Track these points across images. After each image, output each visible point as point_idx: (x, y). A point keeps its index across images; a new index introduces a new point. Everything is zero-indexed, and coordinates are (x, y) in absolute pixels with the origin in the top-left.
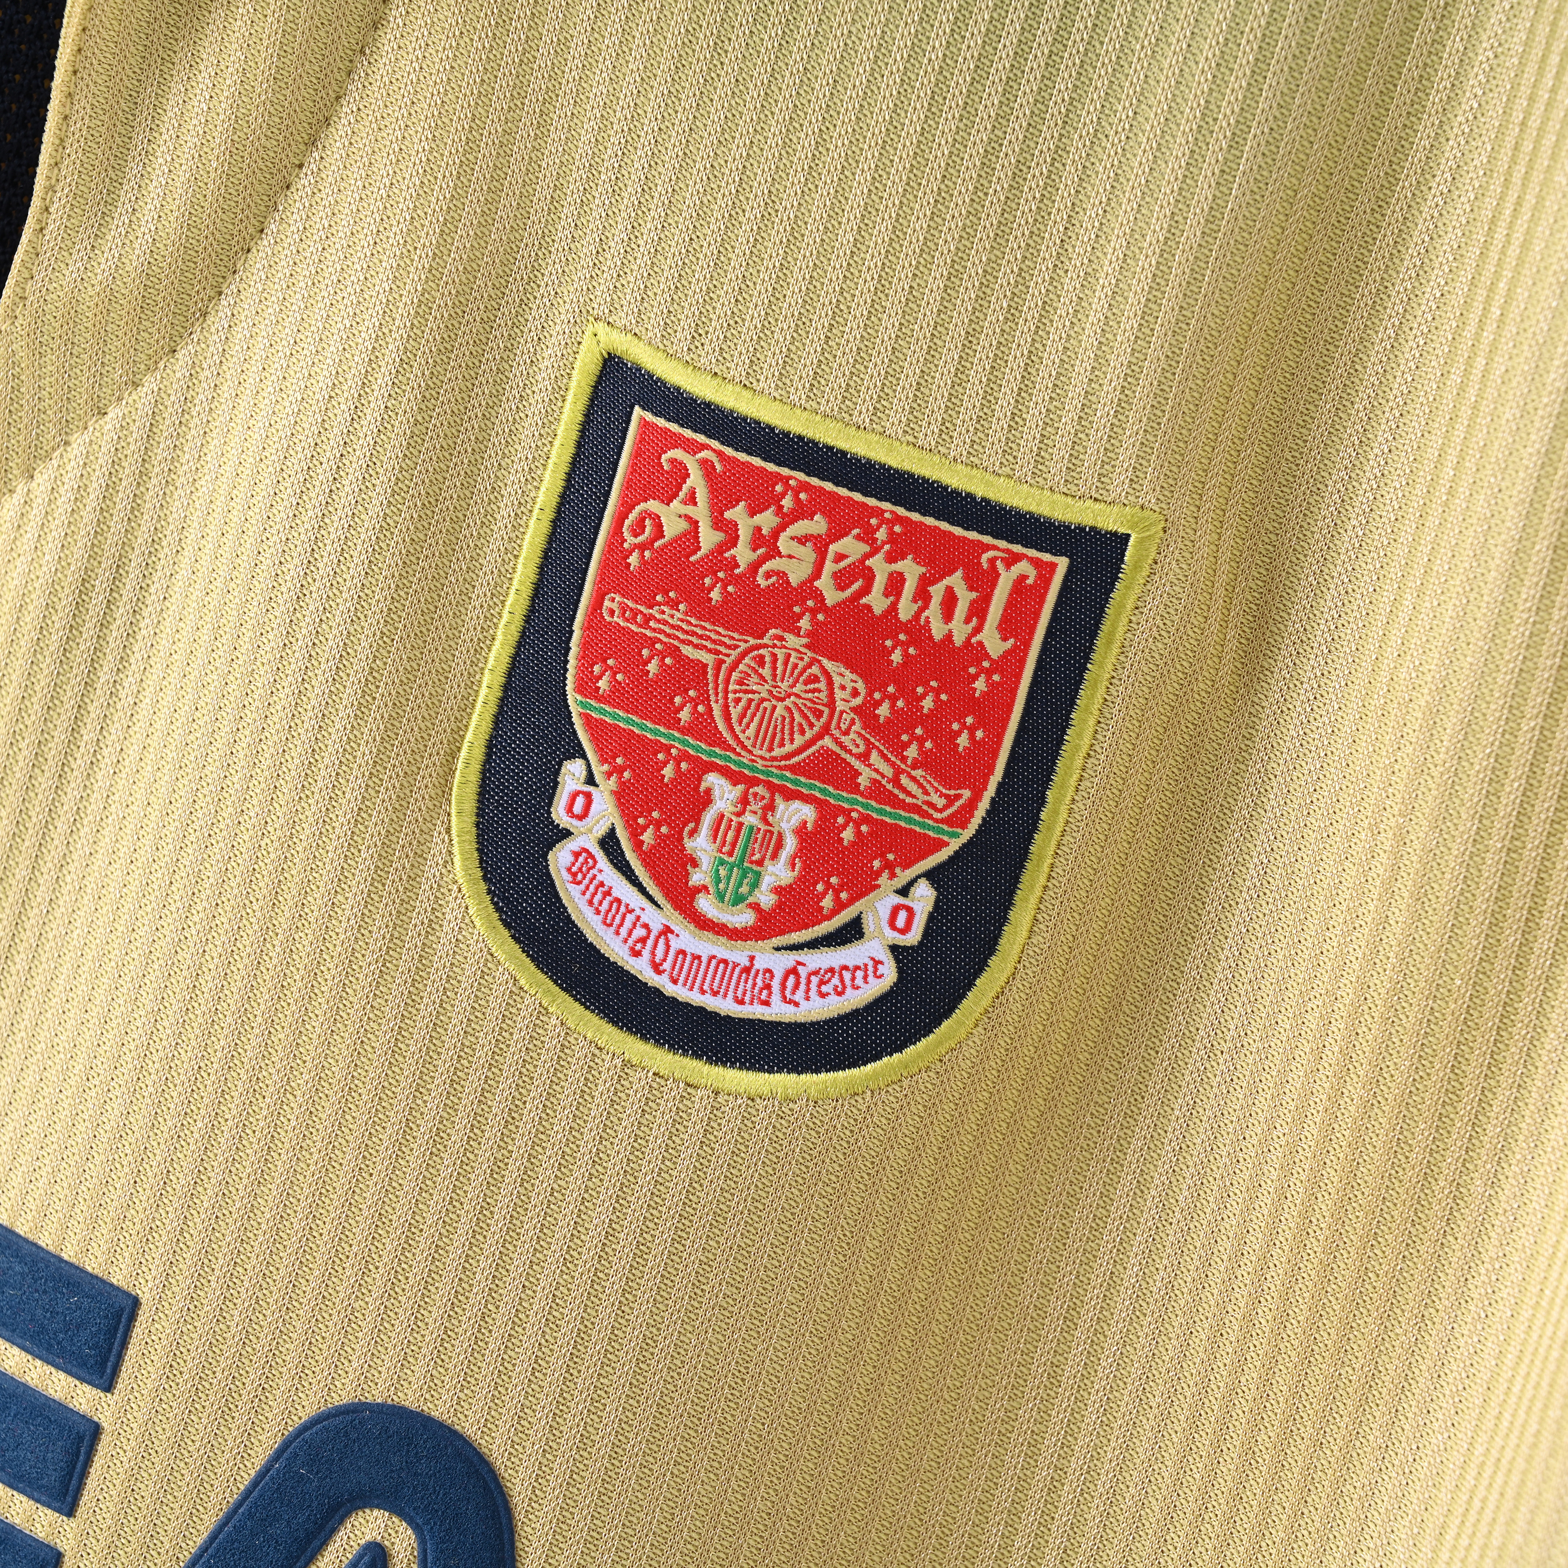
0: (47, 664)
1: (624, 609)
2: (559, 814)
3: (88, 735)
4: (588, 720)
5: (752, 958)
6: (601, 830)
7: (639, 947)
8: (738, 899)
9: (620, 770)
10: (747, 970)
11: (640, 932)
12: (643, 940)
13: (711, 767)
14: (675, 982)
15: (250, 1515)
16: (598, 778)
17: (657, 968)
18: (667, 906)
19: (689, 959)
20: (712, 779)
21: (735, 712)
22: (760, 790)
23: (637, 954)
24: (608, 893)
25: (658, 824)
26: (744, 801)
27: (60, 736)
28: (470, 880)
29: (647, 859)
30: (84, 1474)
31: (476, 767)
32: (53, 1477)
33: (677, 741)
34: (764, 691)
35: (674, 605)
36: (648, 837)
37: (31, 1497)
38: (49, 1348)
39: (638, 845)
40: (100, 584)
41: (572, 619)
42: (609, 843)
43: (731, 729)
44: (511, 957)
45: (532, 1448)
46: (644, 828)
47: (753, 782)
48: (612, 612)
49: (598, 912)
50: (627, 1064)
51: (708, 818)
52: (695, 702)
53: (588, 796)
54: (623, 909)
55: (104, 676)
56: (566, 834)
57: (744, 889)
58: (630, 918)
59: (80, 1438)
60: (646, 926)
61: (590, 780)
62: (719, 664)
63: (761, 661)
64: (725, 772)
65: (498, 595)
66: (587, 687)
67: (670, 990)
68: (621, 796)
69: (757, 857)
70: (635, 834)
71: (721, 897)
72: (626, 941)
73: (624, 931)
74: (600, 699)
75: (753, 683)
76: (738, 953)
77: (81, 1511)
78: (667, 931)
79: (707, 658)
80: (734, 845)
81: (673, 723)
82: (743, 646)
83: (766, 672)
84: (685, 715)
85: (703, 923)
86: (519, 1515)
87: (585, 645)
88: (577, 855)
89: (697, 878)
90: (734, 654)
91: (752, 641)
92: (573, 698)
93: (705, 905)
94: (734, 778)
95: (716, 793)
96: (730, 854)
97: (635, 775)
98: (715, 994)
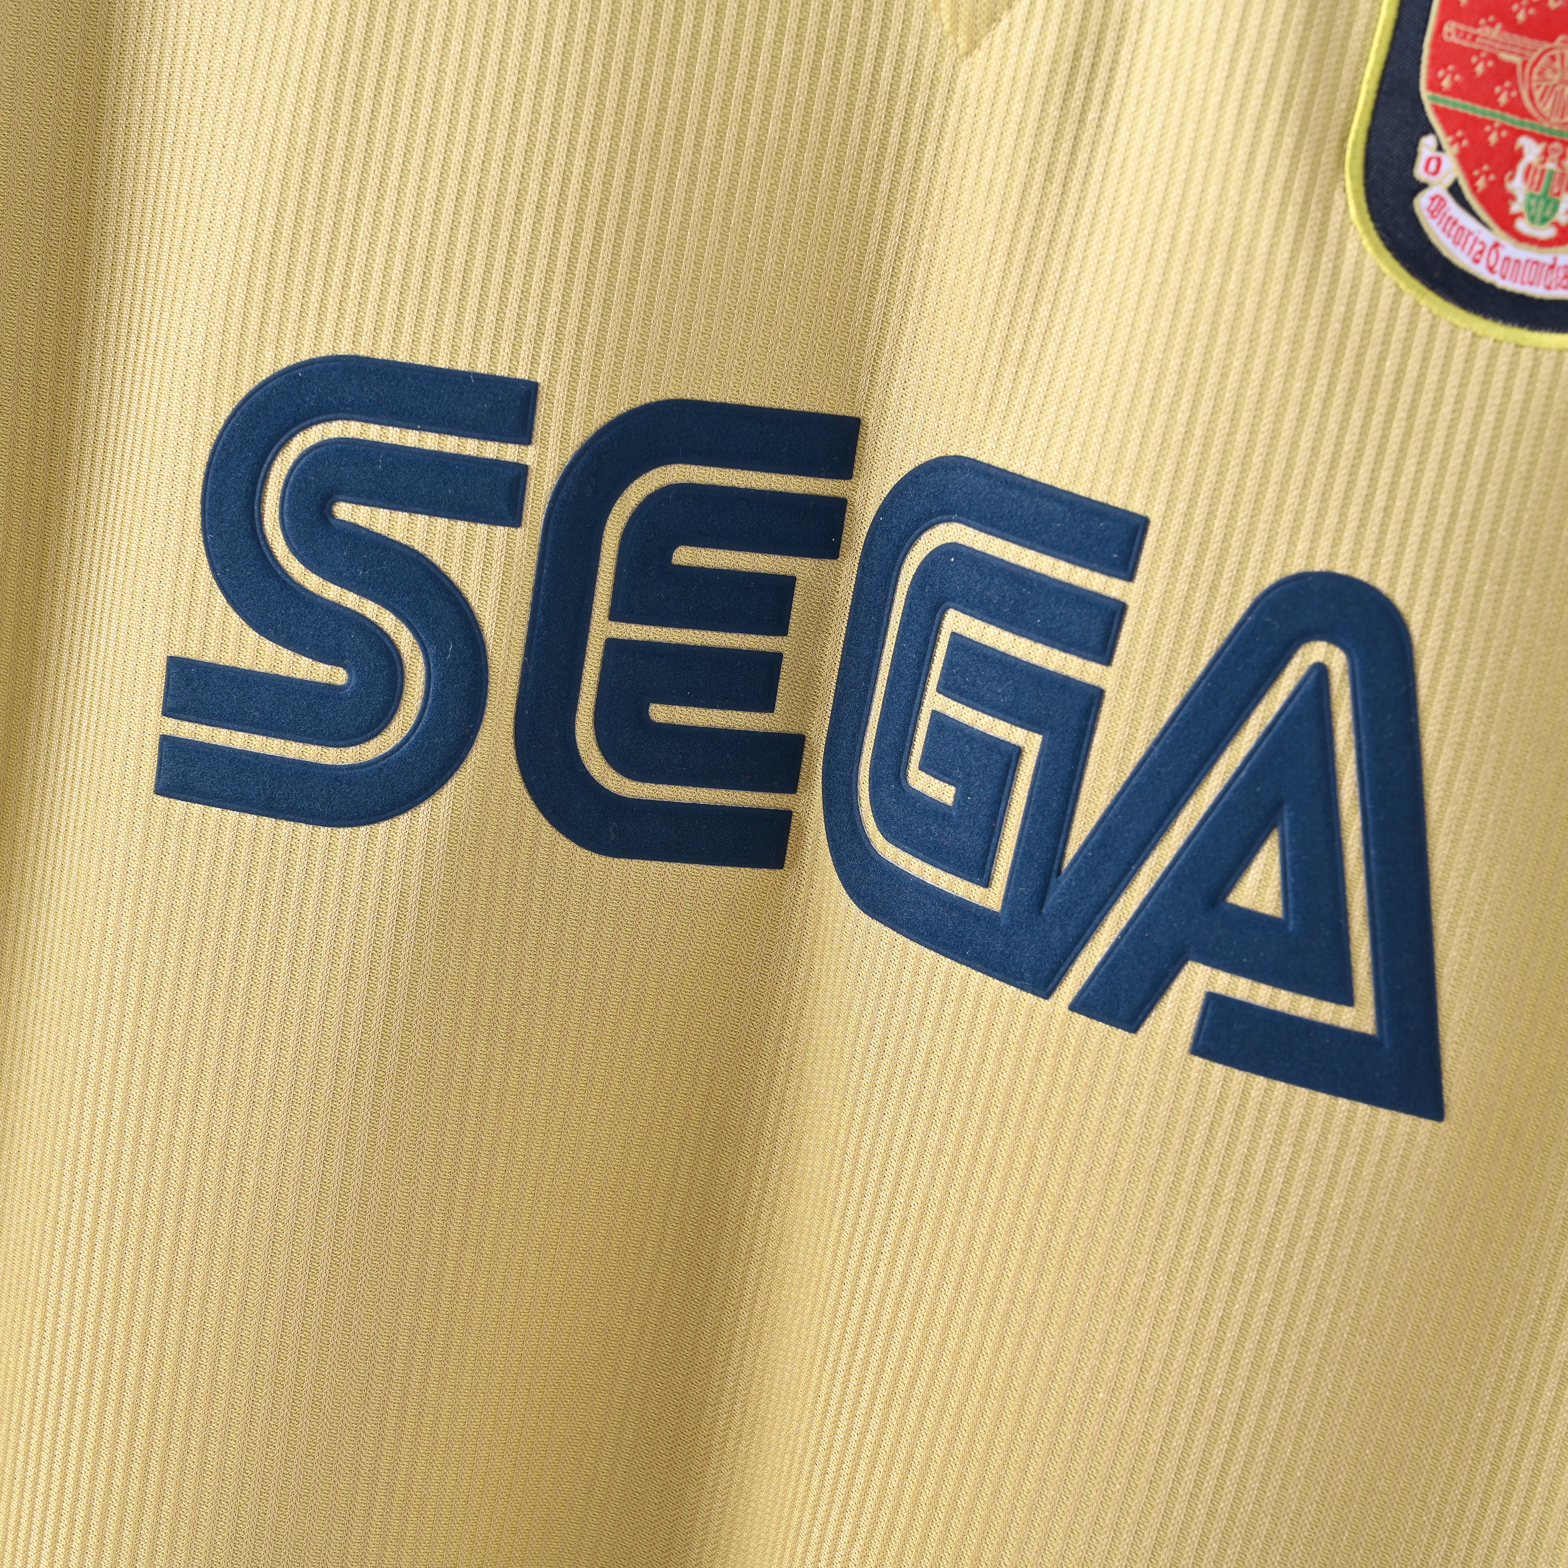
0: (1053, 111)
1: (1458, 31)
2: (1420, 173)
3: (1082, 156)
4: (1438, 110)
5: (1555, 259)
6: (1448, 181)
7: (1478, 257)
8: (1544, 220)
9: (1459, 140)
10: (1552, 267)
11: (1478, 247)
12: (1481, 252)
13: (1521, 133)
14: (1504, 277)
15: (1234, 651)
16: (1445, 145)
17: (1491, 269)
18: (1496, 229)
19: (1512, 263)
20: (1524, 142)
21: (1537, 94)
22: (1556, 145)
23: (1477, 261)
24: (1455, 223)
25: (1487, 174)
26: (1546, 154)
27: (1063, 157)
28: (1362, 223)
29: (1482, 198)
30: (1116, 637)
31: (1361, 146)
32: (1095, 640)
33: (1499, 118)
34: (1556, 78)
35: (1492, 25)
36: (1481, 183)
37: (1079, 656)
38: (1087, 558)
39: (1474, 189)
40: (1087, 53)
41: (1422, 41)
42: (1455, 190)
43: (1534, 105)
44: (1393, 270)
45: (1423, 592)
46: (1477, 178)
47: (1550, 140)
48: (1449, 34)
49: (1449, 236)
50: (1474, 335)
51: (1521, 167)
52: (1510, 90)
53: (1439, 161)
54: (1466, 233)
55: (1092, 116)
56: (1423, 186)
57: (1548, 213)
58: (1471, 239)
59: (1113, 613)
60: (1482, 243)
61: (1440, 148)
62: (1524, 63)
63: (1553, 58)
64: (1532, 135)
65: (1370, 30)
66: (1435, 86)
67: (1502, 284)
68: (1463, 158)
69: (1556, 190)
70: (1472, 181)
71: (1532, 219)
72: (1469, 253)
73: (1468, 247)
74: (1446, 93)
75: (1549, 74)
76: (1545, 256)
77: (1117, 660)
78: (1496, 245)
79: (1516, 60)
80: (1540, 183)
81: (1494, 105)
82: (1540, 50)
83: (1557, 65)
84: (1503, 99)
85: (1521, 238)
86: (1416, 638)
87: (1433, 58)
88: (1433, 199)
89: (1515, 208)
90: (1535, 56)
91: (1547, 45)
92: (1425, 95)
93: (1522, 225)
94: (1539, 138)
95: (1526, 150)
96: (1538, 189)
97: (1472, 142)
98: (1531, 283)
